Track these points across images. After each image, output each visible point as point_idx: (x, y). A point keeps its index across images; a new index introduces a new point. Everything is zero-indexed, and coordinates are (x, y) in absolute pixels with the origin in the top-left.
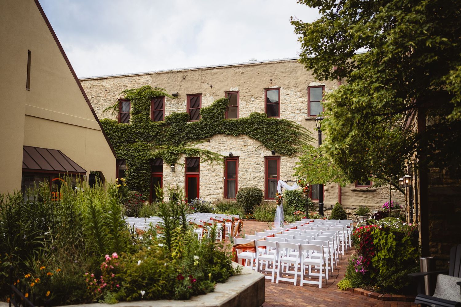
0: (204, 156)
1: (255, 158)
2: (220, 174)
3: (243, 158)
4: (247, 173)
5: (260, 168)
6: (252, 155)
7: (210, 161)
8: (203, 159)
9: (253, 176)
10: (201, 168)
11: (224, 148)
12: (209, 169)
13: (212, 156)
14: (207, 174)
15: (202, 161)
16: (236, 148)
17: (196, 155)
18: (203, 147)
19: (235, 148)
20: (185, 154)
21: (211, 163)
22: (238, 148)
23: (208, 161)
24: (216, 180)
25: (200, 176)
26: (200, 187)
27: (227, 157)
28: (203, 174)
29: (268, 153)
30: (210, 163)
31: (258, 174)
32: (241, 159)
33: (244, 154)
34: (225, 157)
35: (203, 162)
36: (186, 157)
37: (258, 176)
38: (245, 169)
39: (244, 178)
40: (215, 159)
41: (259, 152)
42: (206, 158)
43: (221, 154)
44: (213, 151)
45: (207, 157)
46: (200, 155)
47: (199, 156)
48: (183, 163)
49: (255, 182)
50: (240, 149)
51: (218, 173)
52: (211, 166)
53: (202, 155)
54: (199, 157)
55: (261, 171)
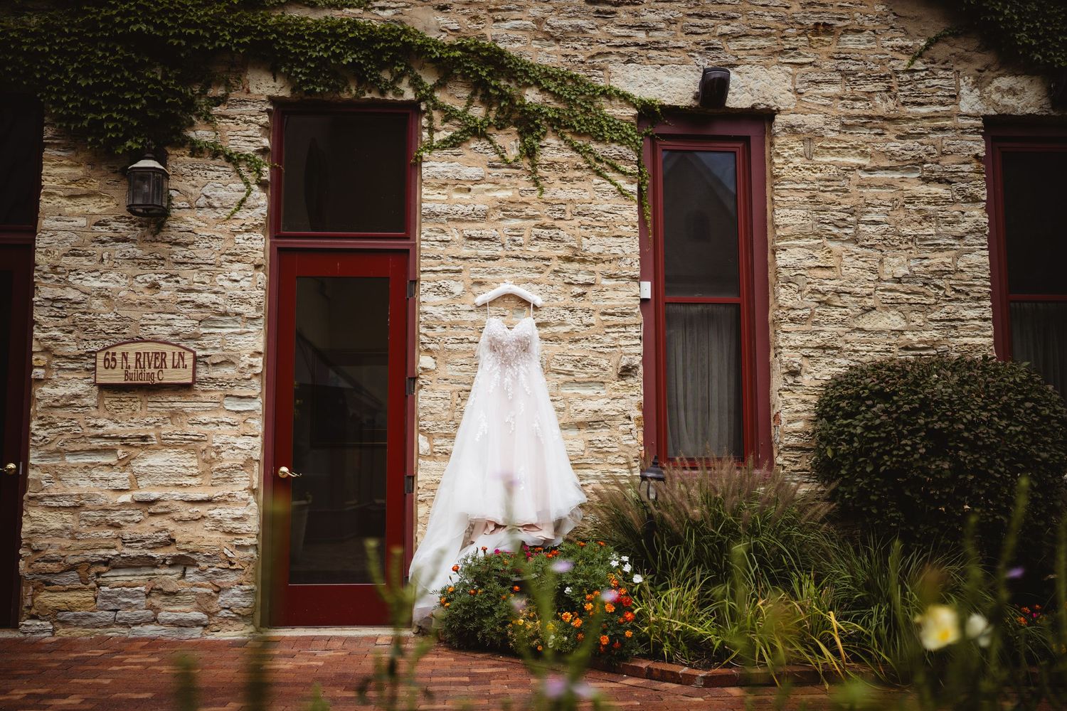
0: (454, 98)
1: (907, 127)
2: (612, 246)
3: (814, 120)
4: (853, 248)
5: (954, 210)
6: (884, 106)
7: (509, 142)
8: (449, 115)
9: (901, 271)
10: (430, 199)
11: (641, 36)
12: (508, 210)
13: (532, 96)
14: (484, 250)
15: (438, 137)
16: (749, 43)
17: (375, 84)
18: (441, 19)
19: (733, 45)
20: (273, 62)
21: (530, 153)
22: (762, 42)
23: (500, 139)
24: (578, 304)
25: (424, 264)
26: (424, 361)
27: (671, 112)
28: (452, 250)
29: (1012, 91)
30: (512, 154)
31: (938, 260)
32: (792, 129)
33: (813, 90)
34: (649, 113)
35: (453, 143)
36: (285, 93)
37: (941, 273)
38: (827, 216)
39: (831, 285)
40: (558, 125)
41: (942, 81)
42: (478, 112)
43: (619, 84)
44: (546, 56)
45: (487, 101)
46: (416, 83)
47: (409, 95)
48: (249, 149)
49: (918, 319)
50: (783, 52)
51: (593, 246)
52: (524, 183)
53: (440, 85)
54: (413, 107)
55: (959, 229)
